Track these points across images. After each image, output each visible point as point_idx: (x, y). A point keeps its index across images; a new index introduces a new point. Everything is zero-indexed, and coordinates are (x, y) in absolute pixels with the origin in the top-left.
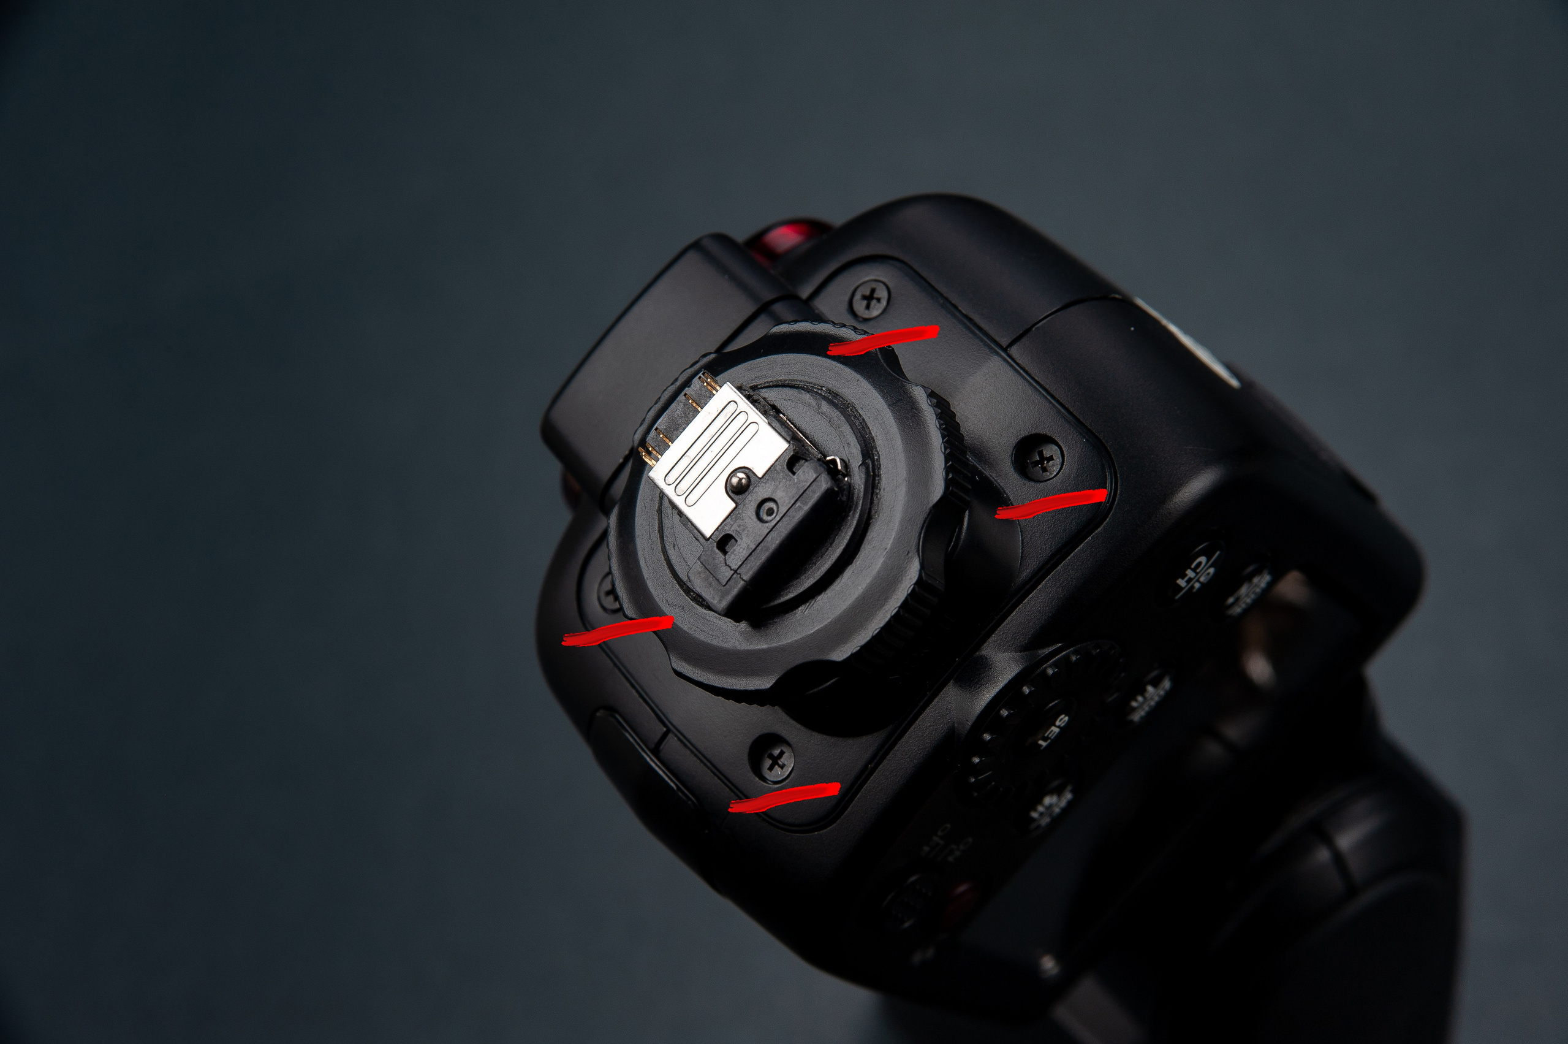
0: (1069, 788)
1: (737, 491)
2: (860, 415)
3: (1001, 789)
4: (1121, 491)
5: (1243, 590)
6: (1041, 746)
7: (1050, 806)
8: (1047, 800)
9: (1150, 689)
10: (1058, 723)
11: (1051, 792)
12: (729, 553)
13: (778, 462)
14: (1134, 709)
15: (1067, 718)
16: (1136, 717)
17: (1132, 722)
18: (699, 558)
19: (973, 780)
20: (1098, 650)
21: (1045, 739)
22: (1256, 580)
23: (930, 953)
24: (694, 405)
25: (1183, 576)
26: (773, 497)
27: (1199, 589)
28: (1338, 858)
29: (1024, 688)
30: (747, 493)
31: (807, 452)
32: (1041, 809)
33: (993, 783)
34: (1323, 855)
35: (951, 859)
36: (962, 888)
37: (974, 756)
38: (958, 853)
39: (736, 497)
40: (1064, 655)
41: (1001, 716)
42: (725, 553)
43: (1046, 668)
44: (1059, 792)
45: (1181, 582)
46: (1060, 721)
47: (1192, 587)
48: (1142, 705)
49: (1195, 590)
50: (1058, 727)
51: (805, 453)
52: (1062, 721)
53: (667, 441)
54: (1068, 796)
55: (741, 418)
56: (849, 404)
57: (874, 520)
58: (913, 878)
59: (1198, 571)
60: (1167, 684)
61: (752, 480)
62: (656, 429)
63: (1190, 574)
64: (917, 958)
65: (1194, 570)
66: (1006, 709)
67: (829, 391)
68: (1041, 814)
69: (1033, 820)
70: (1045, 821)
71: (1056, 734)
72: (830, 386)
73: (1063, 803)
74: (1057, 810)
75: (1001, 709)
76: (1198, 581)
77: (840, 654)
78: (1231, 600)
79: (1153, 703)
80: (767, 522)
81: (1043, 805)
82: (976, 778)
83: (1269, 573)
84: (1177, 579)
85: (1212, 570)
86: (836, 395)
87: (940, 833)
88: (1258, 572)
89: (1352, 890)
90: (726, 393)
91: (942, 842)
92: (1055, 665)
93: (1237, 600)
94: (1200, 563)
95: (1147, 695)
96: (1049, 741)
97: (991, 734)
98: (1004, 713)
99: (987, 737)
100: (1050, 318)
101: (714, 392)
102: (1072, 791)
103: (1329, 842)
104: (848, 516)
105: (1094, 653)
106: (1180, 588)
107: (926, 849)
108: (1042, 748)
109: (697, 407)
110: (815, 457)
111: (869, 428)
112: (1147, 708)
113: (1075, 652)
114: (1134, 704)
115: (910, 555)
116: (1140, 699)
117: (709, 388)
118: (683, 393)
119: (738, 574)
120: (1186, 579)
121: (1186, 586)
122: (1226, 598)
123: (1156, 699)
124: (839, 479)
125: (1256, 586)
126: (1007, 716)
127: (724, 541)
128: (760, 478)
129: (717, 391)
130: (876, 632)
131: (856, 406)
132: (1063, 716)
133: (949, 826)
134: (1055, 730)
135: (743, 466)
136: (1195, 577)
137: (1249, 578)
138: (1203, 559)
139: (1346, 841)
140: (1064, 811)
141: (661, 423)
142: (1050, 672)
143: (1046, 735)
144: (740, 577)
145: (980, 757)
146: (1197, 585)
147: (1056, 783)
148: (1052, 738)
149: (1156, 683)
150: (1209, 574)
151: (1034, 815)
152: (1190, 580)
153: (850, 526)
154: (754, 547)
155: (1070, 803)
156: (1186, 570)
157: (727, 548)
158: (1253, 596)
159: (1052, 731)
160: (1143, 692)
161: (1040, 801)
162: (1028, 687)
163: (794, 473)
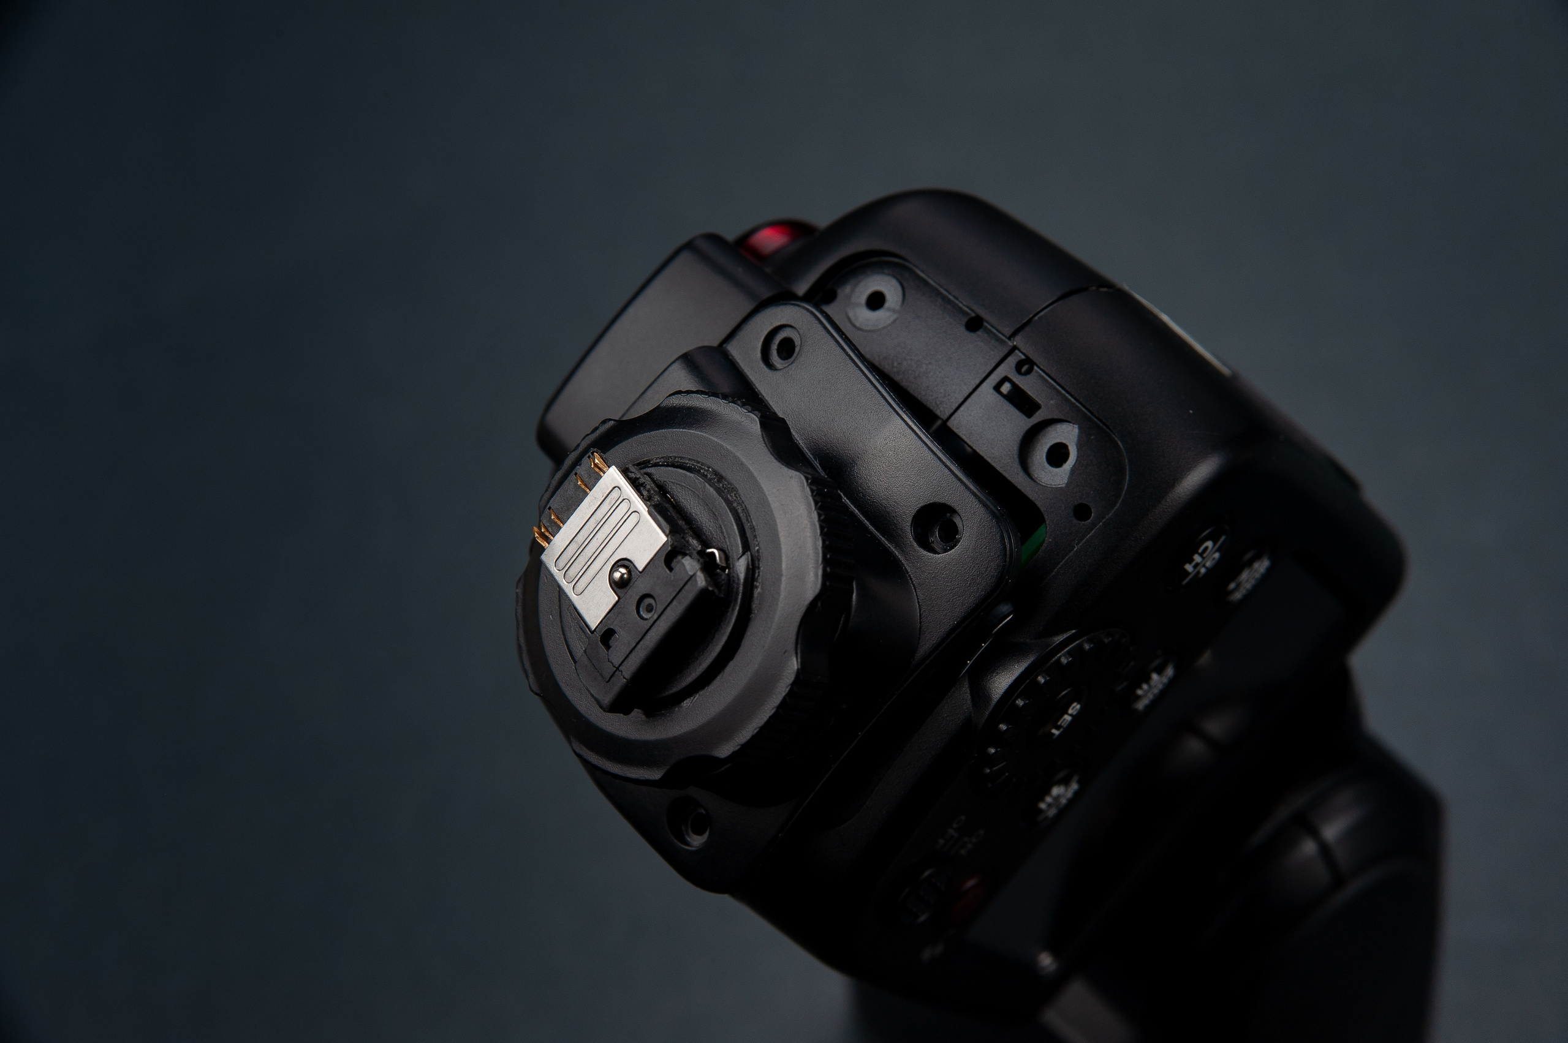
0: (1076, 778)
1: (619, 586)
2: (743, 502)
3: (1014, 780)
4: (1130, 477)
5: (1245, 575)
6: (1053, 734)
7: (1057, 798)
8: (1056, 791)
9: (1155, 676)
10: (1070, 711)
11: (1059, 783)
12: (611, 649)
13: (656, 557)
14: (1139, 698)
15: (1078, 706)
16: (1140, 705)
17: (1136, 710)
18: (585, 651)
19: (988, 771)
20: (1110, 639)
21: (1058, 728)
22: (1256, 565)
23: (939, 949)
24: (583, 487)
25: (1191, 561)
26: (652, 593)
27: (1205, 575)
28: (1325, 849)
29: (1039, 677)
30: (628, 587)
31: (687, 545)
32: (1049, 799)
33: (1007, 774)
34: (1309, 847)
35: (963, 852)
36: (971, 883)
37: (989, 746)
38: (970, 846)
39: (618, 591)
40: (1078, 644)
41: (1017, 706)
42: (608, 647)
43: (1060, 657)
44: (1066, 782)
45: (1189, 568)
46: (1073, 709)
47: (1199, 572)
48: (1146, 692)
49: (1200, 576)
50: (1071, 715)
51: (685, 546)
52: (1075, 709)
53: (559, 522)
54: (1074, 786)
55: (624, 507)
56: (733, 488)
57: (753, 615)
58: (927, 873)
59: (1205, 555)
60: (1170, 671)
61: (633, 573)
62: (550, 508)
63: (1197, 558)
64: (927, 954)
65: (1201, 555)
66: (1021, 700)
67: (716, 473)
68: (1049, 805)
69: (1041, 811)
70: (1052, 812)
71: (1067, 723)
72: (716, 468)
73: (1070, 794)
74: (1064, 801)
75: (1016, 699)
76: (1204, 566)
77: (724, 751)
78: (1232, 586)
79: (1156, 691)
80: (646, 619)
81: (1051, 796)
82: (991, 768)
83: (1270, 558)
84: (1185, 564)
85: (1217, 555)
86: (721, 478)
87: (955, 826)
88: (1257, 557)
89: (1339, 881)
90: (613, 476)
91: (956, 835)
92: (1069, 653)
93: (1238, 585)
94: (1206, 548)
95: (1152, 683)
96: (1061, 730)
97: (1007, 724)
98: (1020, 703)
99: (1003, 727)
100: (1051, 307)
101: (601, 473)
102: (1079, 782)
103: (1314, 832)
104: (727, 612)
105: (1106, 641)
106: (1187, 573)
107: (942, 841)
108: (1055, 737)
109: (586, 489)
110: (694, 549)
111: (750, 516)
112: (1151, 696)
113: (1089, 641)
114: (1139, 692)
115: (786, 654)
116: (1145, 687)
117: (597, 470)
118: (574, 472)
119: (620, 671)
120: (1193, 564)
121: (1193, 571)
122: (1228, 584)
123: (1160, 686)
124: (717, 574)
125: (1256, 571)
126: (1023, 705)
127: (606, 634)
128: (640, 572)
129: (604, 473)
130: (755, 731)
131: (740, 491)
132: (1075, 704)
133: (963, 818)
134: (1067, 718)
135: (625, 557)
136: (1202, 562)
137: (1250, 563)
138: (1209, 544)
139: (1331, 831)
140: (1071, 802)
141: (555, 503)
142: (1064, 661)
143: (1059, 723)
144: (622, 674)
145: (996, 748)
146: (1203, 570)
147: (1062, 774)
148: (1065, 726)
149: (1160, 671)
150: (1214, 559)
151: (1043, 806)
152: (1197, 565)
153: (729, 622)
154: (634, 644)
155: (1076, 794)
156: (1193, 554)
157: (611, 642)
158: (1253, 582)
159: (1065, 719)
160: (1147, 679)
161: (1048, 792)
162: (1043, 677)
163: (671, 569)
